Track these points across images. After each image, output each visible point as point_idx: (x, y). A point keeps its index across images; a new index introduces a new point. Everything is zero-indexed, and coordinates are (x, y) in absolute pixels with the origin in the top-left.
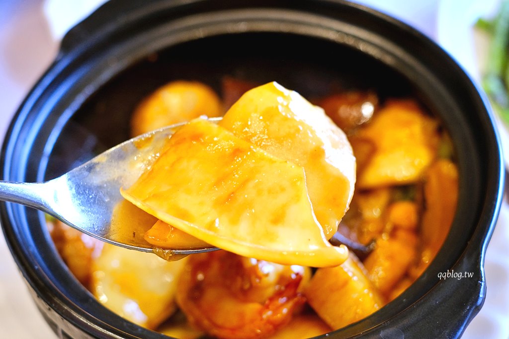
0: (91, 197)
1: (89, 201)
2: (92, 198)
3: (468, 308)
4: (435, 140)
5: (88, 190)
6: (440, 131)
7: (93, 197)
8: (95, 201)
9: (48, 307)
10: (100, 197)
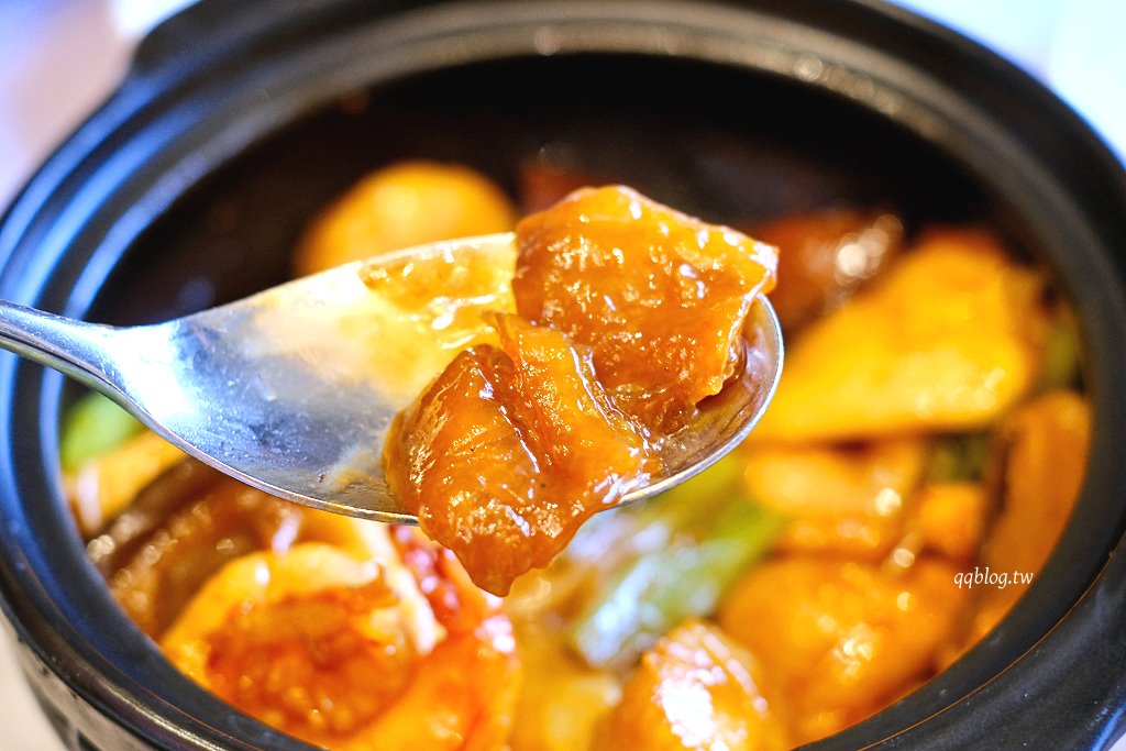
0: (230, 383)
1: (223, 392)
2: (232, 387)
3: (1104, 713)
4: (1039, 327)
5: (226, 367)
6: (1050, 299)
7: (236, 385)
8: (238, 395)
9: (41, 665)
10: (254, 388)
